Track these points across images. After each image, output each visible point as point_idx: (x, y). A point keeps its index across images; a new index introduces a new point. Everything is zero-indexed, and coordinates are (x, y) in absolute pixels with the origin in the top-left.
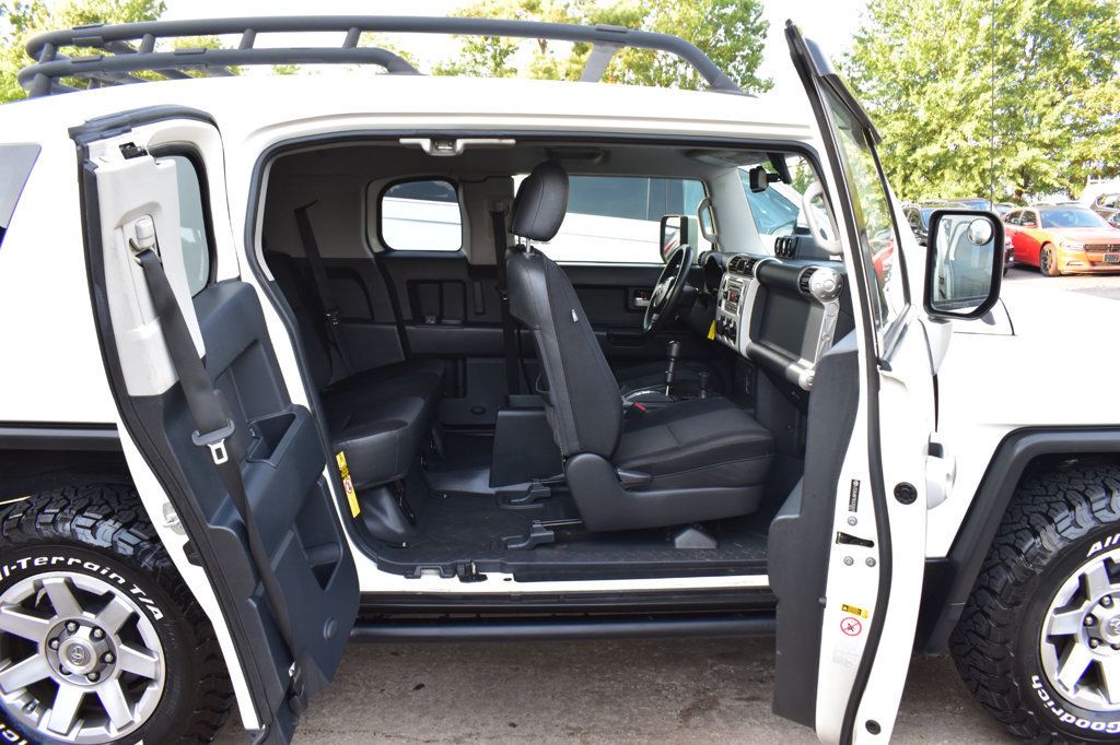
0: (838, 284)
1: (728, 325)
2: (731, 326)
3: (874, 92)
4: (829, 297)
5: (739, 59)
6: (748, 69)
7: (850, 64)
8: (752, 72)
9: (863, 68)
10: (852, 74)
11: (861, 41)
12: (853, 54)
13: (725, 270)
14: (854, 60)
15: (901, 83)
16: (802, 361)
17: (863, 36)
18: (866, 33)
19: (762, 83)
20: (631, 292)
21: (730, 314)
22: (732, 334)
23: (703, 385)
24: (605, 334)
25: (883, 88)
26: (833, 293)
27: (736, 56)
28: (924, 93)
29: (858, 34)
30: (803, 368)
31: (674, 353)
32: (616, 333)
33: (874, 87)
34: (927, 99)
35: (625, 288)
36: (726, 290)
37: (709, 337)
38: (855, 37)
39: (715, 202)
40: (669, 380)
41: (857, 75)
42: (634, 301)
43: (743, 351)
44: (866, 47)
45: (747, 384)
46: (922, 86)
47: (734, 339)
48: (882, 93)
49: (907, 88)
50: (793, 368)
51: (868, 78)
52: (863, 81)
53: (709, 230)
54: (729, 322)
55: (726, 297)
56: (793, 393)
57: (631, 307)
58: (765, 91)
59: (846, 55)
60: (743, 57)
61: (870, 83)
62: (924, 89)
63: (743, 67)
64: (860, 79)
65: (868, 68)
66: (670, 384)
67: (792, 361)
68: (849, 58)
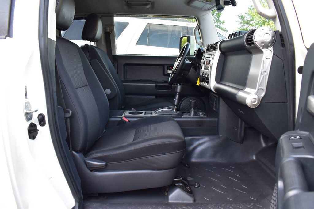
0: (273, 37)
1: (205, 76)
2: (207, 76)
3: (254, 24)
4: (266, 46)
5: (215, 14)
6: (218, 17)
7: (247, 16)
8: (219, 18)
9: (251, 17)
10: (248, 19)
11: (250, 9)
12: (248, 13)
13: (204, 52)
14: (248, 15)
15: (262, 21)
16: (247, 89)
17: (251, 8)
18: (252, 7)
19: (222, 22)
20: (166, 67)
21: (206, 71)
22: (207, 80)
23: (192, 106)
24: (154, 85)
25: (257, 23)
26: (269, 43)
27: (214, 14)
28: (269, 24)
29: (250, 7)
30: (248, 93)
31: (178, 90)
32: (159, 84)
33: (254, 22)
34: (270, 26)
35: (163, 66)
36: (204, 60)
37: (197, 84)
38: (249, 8)
39: (201, 27)
40: (176, 103)
41: (249, 19)
42: (167, 71)
43: (212, 89)
44: (252, 11)
45: (214, 105)
46: (269, 22)
47: (208, 82)
48: (257, 24)
49: (264, 23)
50: (241, 94)
51: (252, 20)
52: (251, 21)
53: (199, 41)
54: (206, 74)
55: (204, 64)
56: (239, 110)
57: (166, 73)
58: (222, 24)
59: (246, 13)
60: (216, 14)
61: (253, 22)
62: (269, 23)
63: (216, 17)
64: (250, 20)
65: (253, 17)
66: (177, 106)
67: (240, 90)
68: (247, 14)
